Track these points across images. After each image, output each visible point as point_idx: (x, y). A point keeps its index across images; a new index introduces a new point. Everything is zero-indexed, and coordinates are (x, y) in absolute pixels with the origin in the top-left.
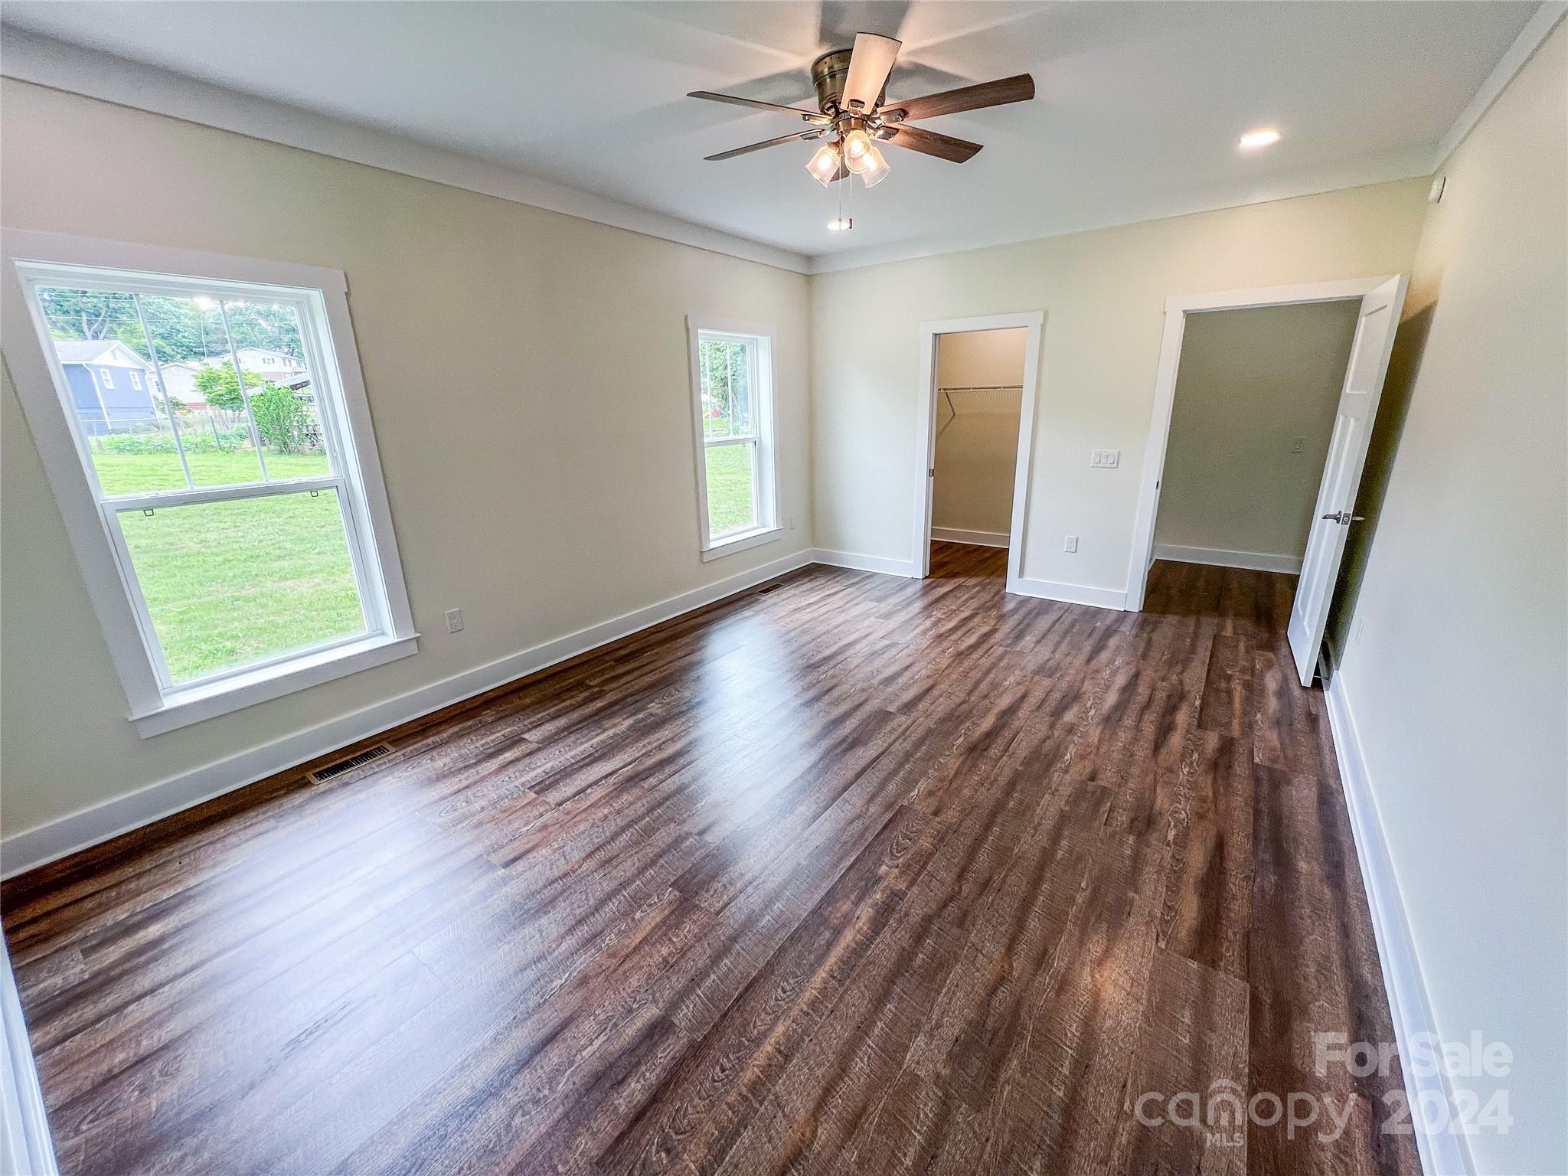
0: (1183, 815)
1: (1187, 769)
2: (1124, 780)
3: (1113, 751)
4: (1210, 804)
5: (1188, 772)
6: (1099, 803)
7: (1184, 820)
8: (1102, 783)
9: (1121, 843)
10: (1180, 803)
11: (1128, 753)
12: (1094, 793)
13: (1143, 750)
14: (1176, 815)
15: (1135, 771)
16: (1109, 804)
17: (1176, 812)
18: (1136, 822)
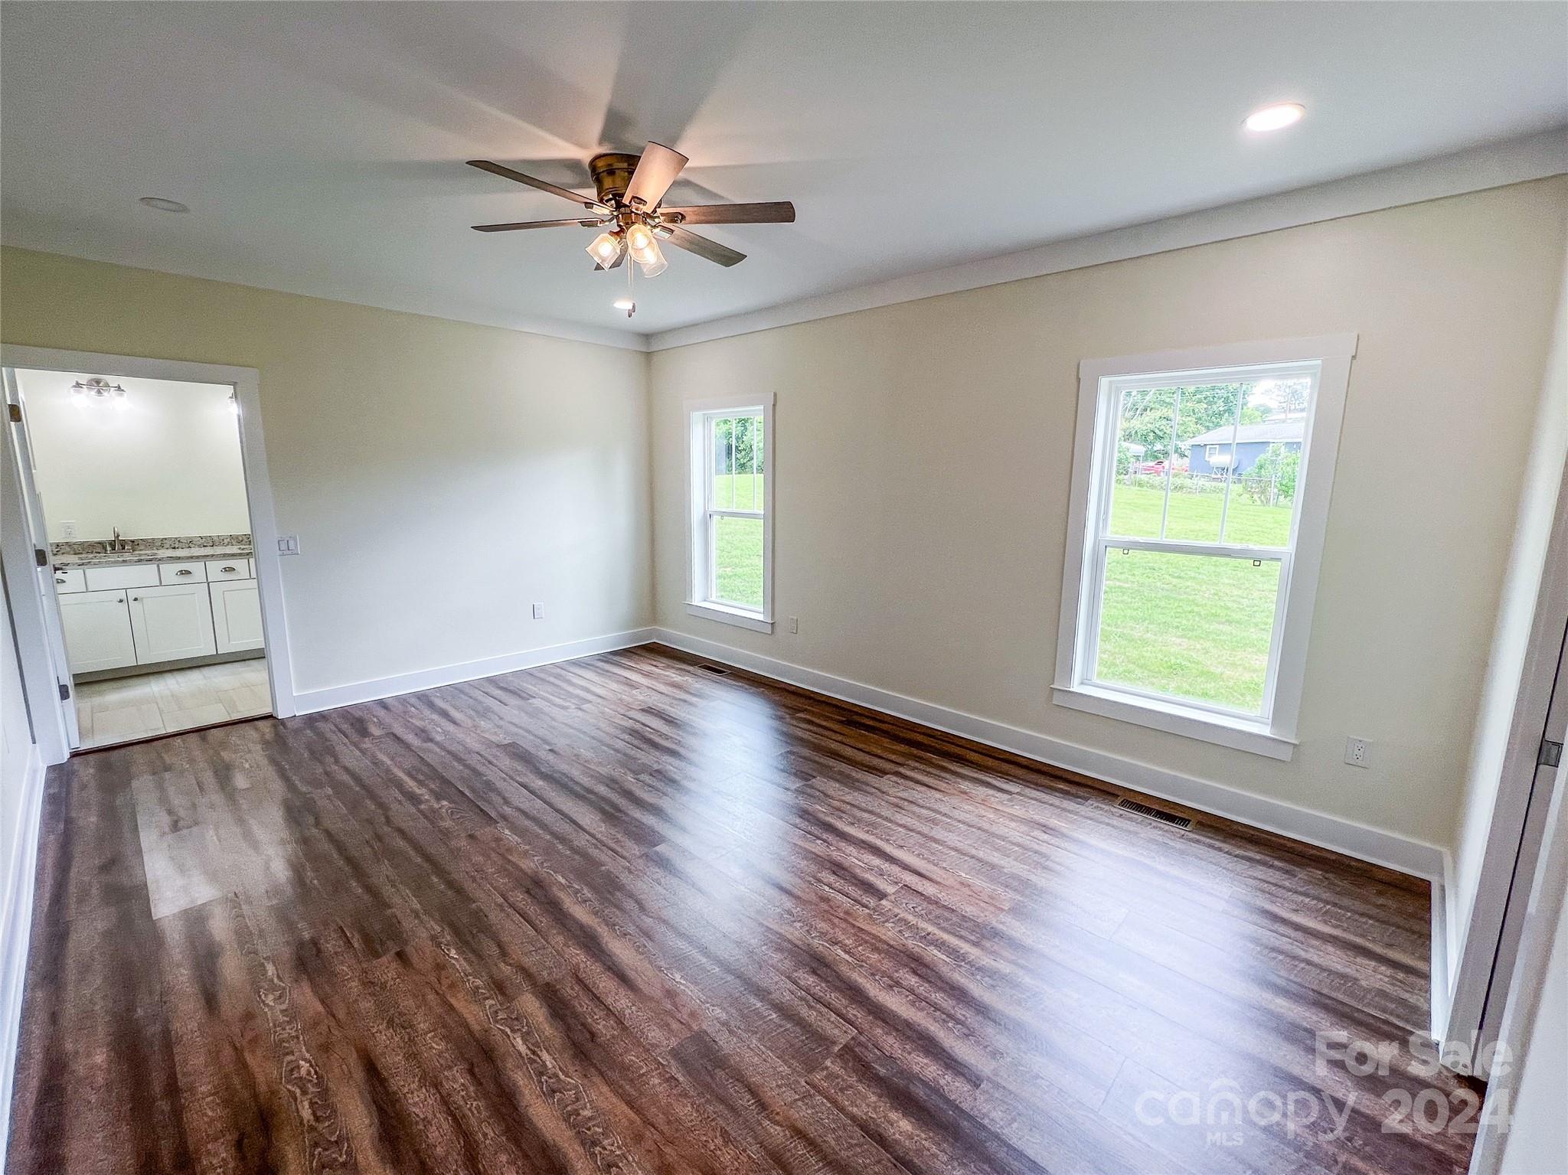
0: (270, 1000)
1: (303, 1072)
2: (367, 983)
3: (418, 1007)
4: (244, 1043)
5: (299, 1067)
6: (367, 939)
7: (266, 995)
8: (384, 959)
9: (312, 925)
10: (282, 1011)
11: (399, 1023)
12: (382, 943)
13: (385, 1042)
14: (278, 993)
15: (366, 1005)
16: (356, 945)
17: (280, 997)
18: (314, 952)
